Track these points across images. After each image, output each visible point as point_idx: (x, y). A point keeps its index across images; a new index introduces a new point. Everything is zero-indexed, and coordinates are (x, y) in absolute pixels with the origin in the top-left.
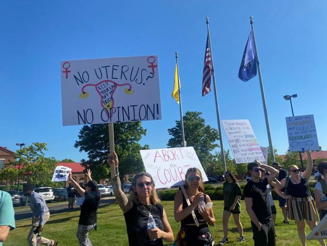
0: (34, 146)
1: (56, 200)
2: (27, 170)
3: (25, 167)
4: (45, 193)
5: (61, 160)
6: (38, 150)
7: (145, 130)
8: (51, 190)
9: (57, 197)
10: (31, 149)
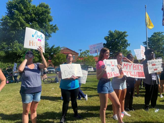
0: (86, 51)
1: (94, 71)
2: (84, 60)
3: (84, 59)
4: (90, 69)
5: (95, 56)
6: (87, 53)
7: (130, 44)
8: (92, 68)
9: (95, 70)
10: (85, 52)
